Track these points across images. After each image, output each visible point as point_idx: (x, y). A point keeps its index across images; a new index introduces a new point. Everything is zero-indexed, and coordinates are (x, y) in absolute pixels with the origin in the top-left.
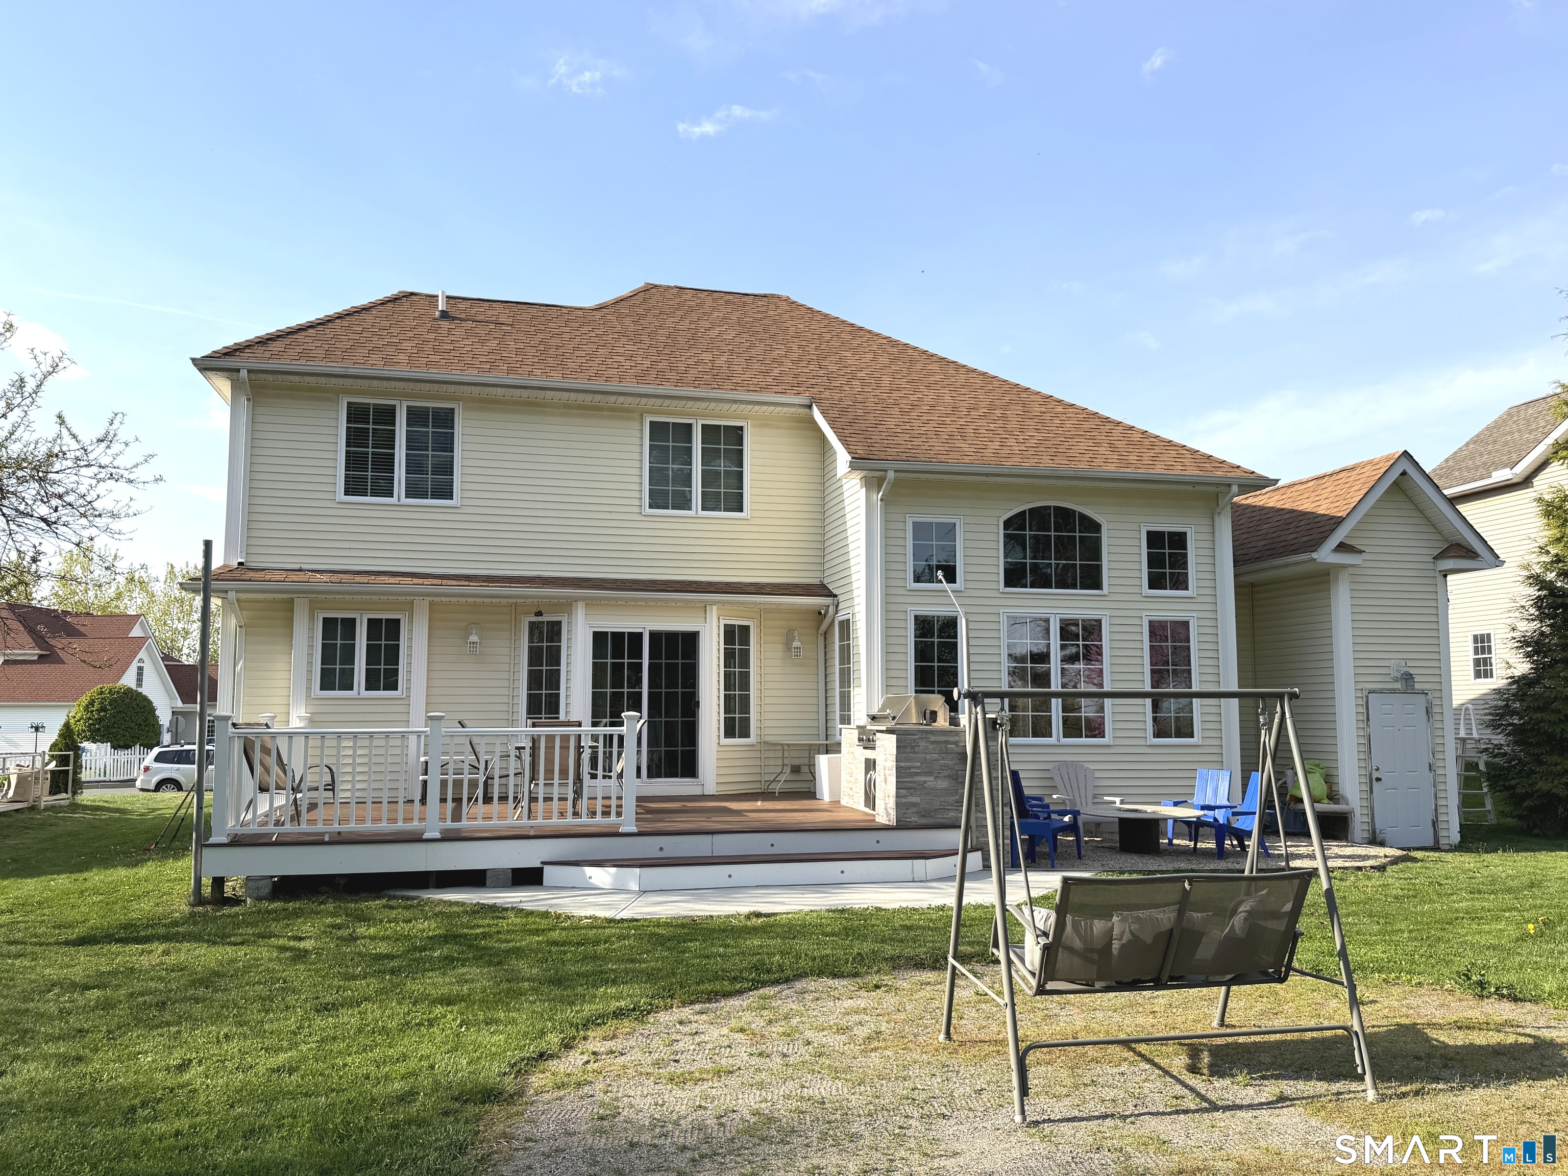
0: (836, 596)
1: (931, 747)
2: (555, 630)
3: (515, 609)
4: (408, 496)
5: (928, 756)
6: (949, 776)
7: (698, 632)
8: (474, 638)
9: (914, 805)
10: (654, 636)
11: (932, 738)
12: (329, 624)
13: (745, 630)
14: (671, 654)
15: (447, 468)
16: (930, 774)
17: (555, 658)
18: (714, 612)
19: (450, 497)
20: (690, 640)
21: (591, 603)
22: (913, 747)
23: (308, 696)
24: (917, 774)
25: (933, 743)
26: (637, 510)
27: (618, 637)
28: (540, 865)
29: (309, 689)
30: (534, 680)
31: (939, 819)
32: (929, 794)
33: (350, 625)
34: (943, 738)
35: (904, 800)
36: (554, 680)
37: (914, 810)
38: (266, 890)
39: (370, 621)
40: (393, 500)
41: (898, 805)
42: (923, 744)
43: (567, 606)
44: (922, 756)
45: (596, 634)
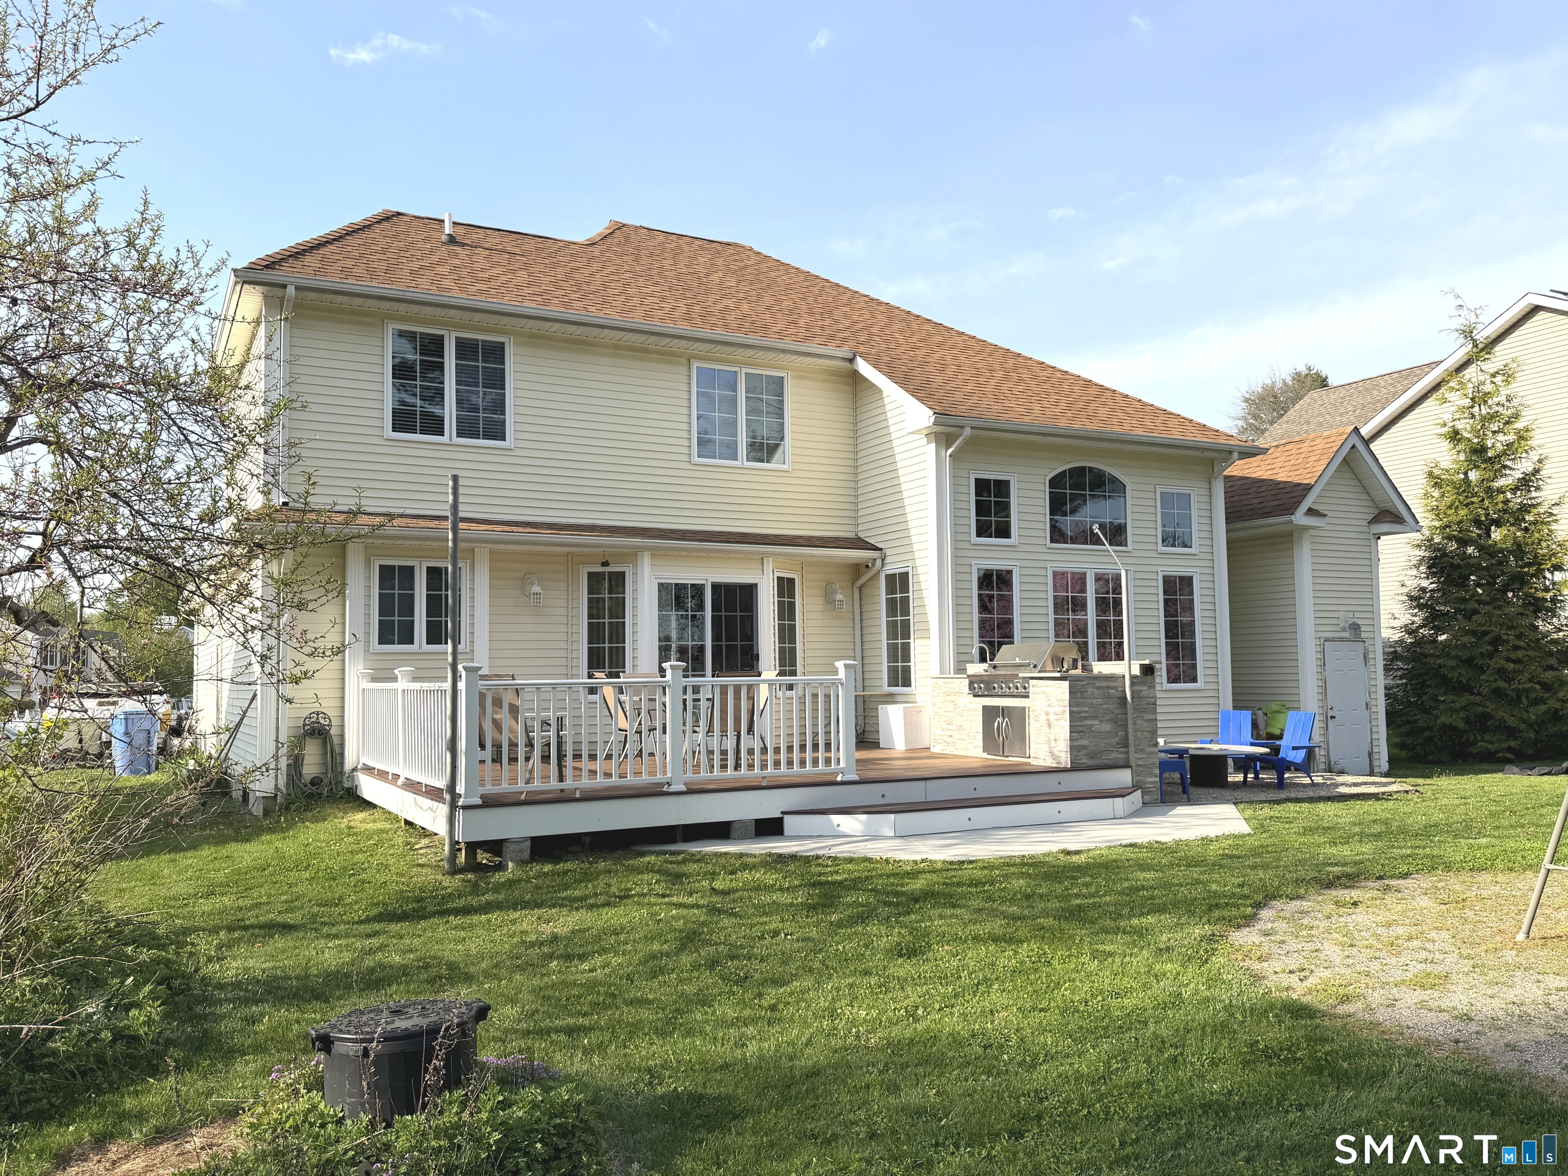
0: (881, 549)
1: (1096, 692)
2: (618, 580)
3: (571, 560)
4: (459, 435)
5: (1094, 701)
6: (1110, 720)
7: (756, 585)
8: (536, 589)
9: (1084, 747)
10: (716, 587)
11: (1098, 684)
12: (386, 573)
13: (791, 581)
14: (730, 607)
15: (499, 406)
16: (1095, 717)
17: (619, 608)
18: (769, 565)
19: (503, 438)
20: (749, 592)
21: (656, 553)
22: (1082, 693)
23: (367, 651)
24: (1086, 718)
25: (1098, 688)
26: (686, 458)
27: (680, 588)
28: (779, 815)
29: (367, 642)
30: (595, 633)
31: (1104, 760)
32: (1095, 737)
33: (407, 573)
34: (1105, 684)
35: (1076, 743)
36: (618, 632)
37: (1084, 752)
38: (527, 854)
39: (429, 569)
40: (445, 439)
41: (1072, 748)
42: (1090, 689)
43: (632, 556)
44: (1089, 701)
45: (661, 585)
